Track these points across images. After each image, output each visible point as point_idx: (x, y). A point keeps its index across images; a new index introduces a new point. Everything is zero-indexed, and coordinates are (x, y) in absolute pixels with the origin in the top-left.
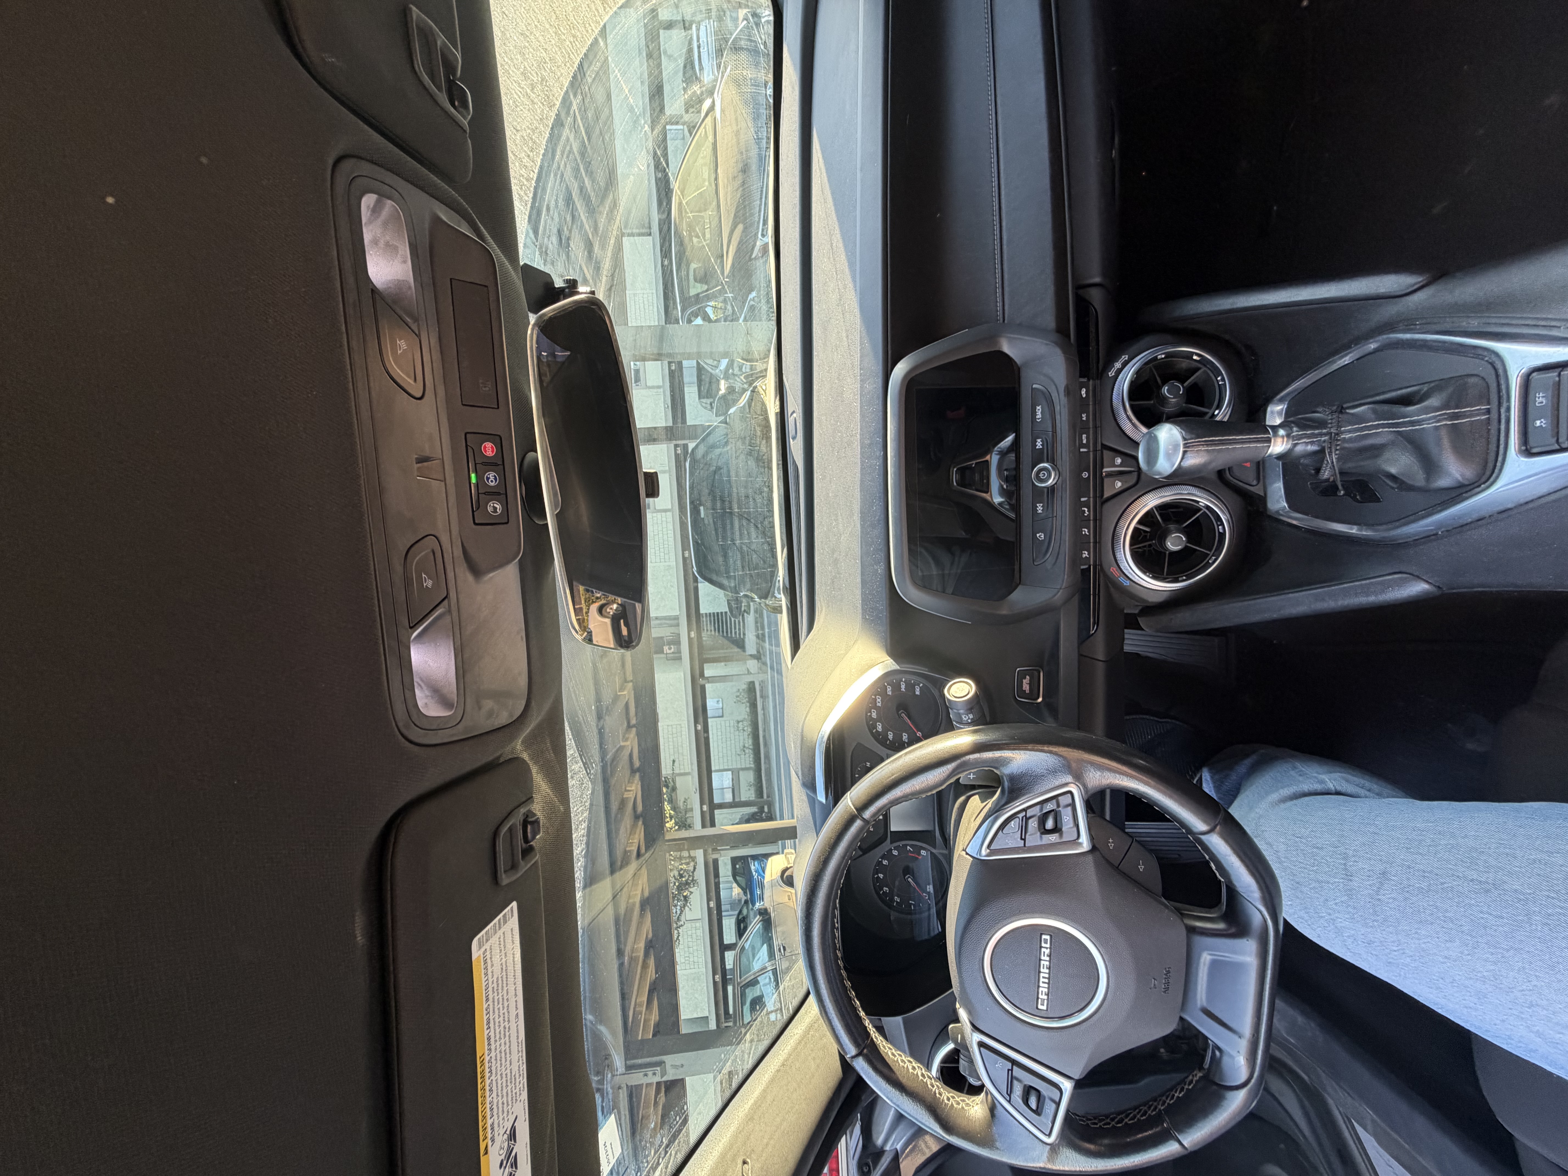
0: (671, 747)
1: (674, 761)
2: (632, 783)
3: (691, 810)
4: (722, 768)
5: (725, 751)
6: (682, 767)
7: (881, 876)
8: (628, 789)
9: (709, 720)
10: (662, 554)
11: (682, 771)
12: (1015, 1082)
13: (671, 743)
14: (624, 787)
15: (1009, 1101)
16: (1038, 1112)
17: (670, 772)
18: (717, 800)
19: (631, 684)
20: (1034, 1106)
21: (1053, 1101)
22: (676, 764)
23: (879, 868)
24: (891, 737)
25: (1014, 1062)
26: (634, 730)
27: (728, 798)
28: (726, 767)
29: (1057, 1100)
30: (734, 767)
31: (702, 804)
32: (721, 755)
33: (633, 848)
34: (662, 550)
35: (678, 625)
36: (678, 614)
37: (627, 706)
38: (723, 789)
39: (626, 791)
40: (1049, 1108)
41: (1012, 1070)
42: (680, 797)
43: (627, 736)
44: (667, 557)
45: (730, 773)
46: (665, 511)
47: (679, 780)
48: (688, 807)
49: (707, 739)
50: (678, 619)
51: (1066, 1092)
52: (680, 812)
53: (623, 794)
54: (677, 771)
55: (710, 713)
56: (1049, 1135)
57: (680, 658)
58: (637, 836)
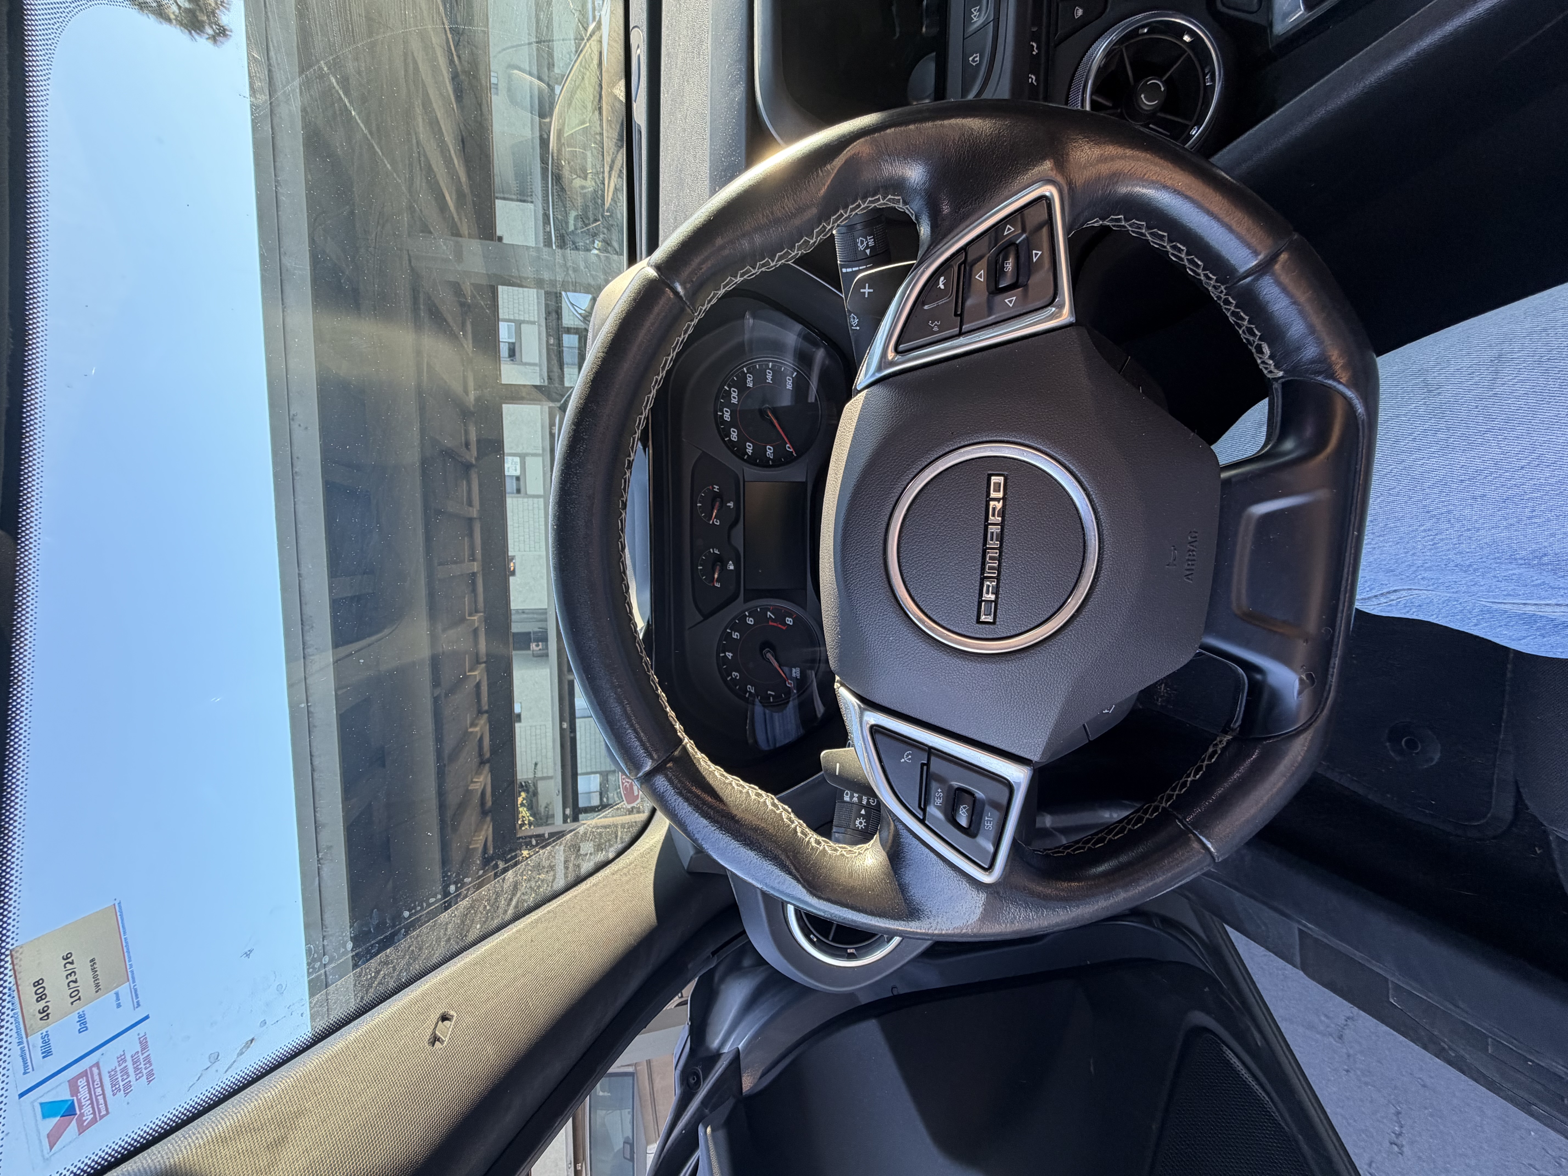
0: (534, 749)
1: (536, 764)
2: (480, 774)
3: (553, 816)
4: (589, 770)
5: (593, 753)
6: (545, 770)
7: (729, 655)
8: (475, 780)
9: (577, 721)
10: (532, 543)
11: (545, 775)
12: (934, 785)
13: (534, 746)
14: (470, 777)
15: (922, 822)
16: (971, 831)
17: (531, 776)
18: (582, 804)
19: (483, 665)
20: (963, 821)
21: (995, 805)
22: (539, 766)
23: (726, 643)
24: (749, 451)
25: (931, 751)
26: (486, 716)
27: (596, 802)
28: (594, 770)
29: (1004, 802)
30: (603, 769)
31: (564, 808)
32: (588, 756)
33: (478, 845)
34: (532, 538)
35: (546, 620)
36: (546, 607)
37: (478, 686)
38: (590, 793)
39: (472, 782)
40: (989, 823)
41: (928, 764)
42: (542, 801)
43: (477, 721)
44: (537, 545)
45: (598, 775)
46: (538, 496)
47: (541, 785)
48: (550, 813)
49: (574, 741)
50: (546, 613)
51: (1018, 789)
52: (541, 819)
53: (468, 786)
54: (539, 775)
55: (578, 714)
56: (989, 869)
57: (547, 655)
58: (483, 833)
